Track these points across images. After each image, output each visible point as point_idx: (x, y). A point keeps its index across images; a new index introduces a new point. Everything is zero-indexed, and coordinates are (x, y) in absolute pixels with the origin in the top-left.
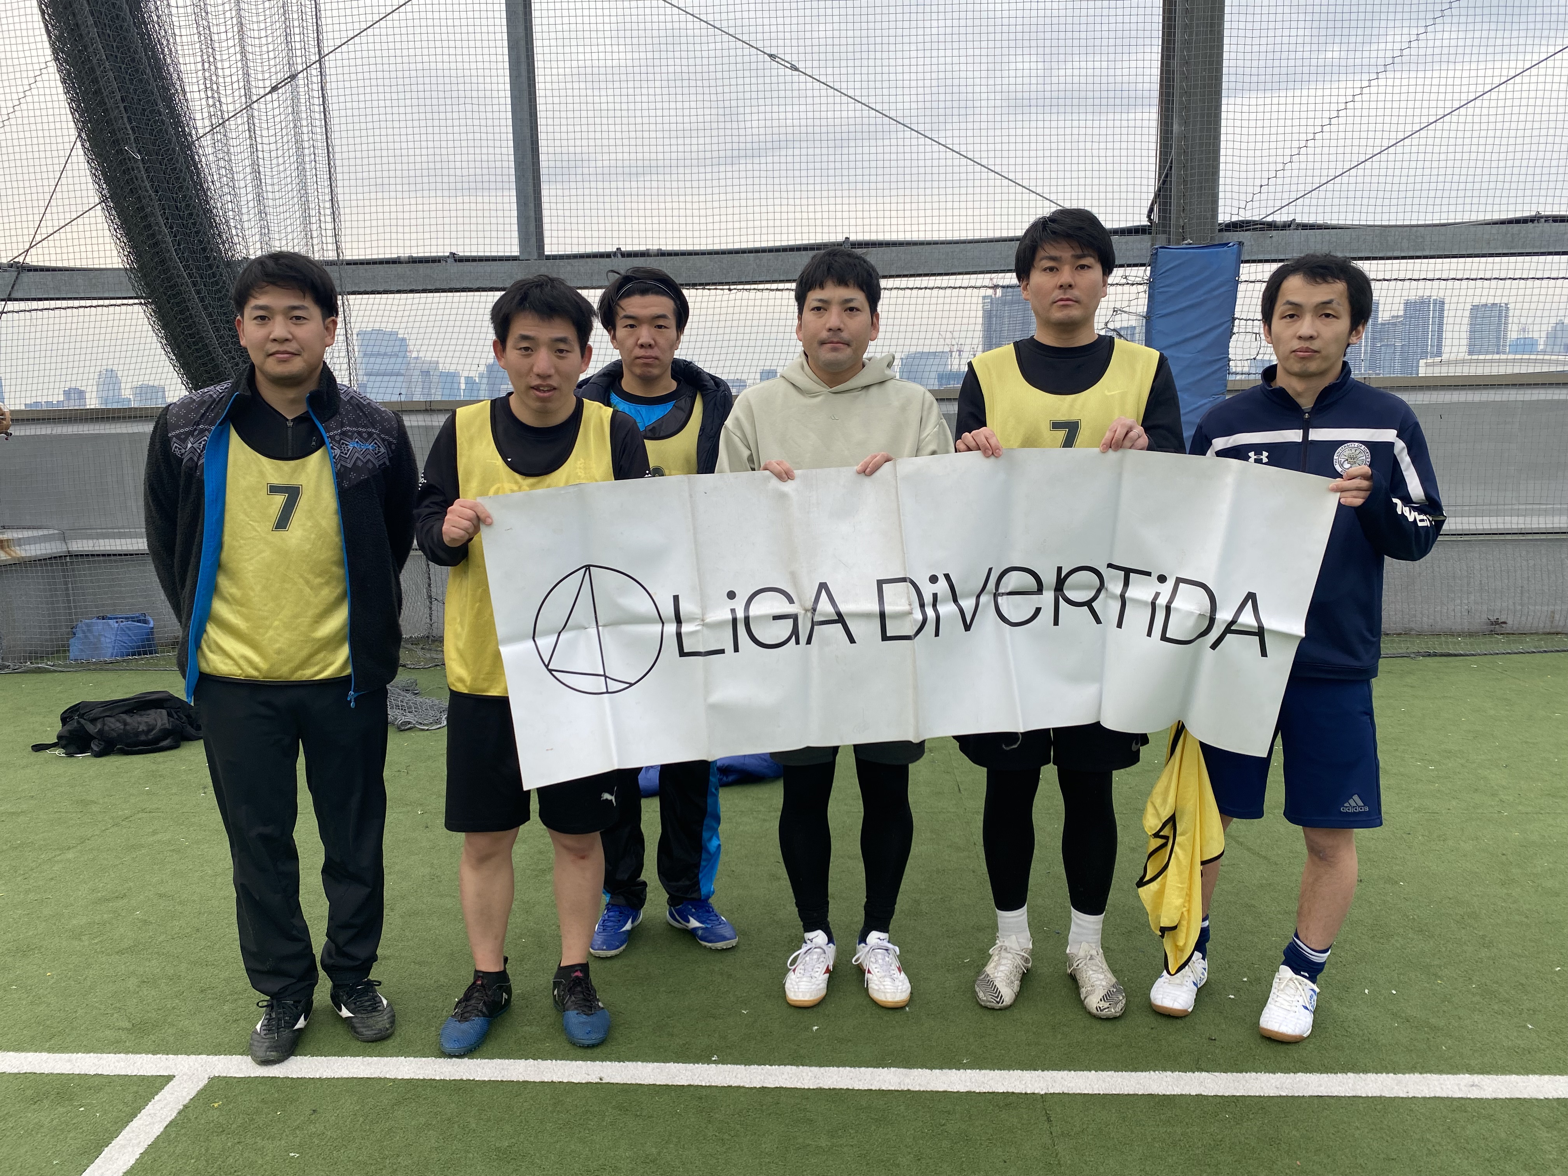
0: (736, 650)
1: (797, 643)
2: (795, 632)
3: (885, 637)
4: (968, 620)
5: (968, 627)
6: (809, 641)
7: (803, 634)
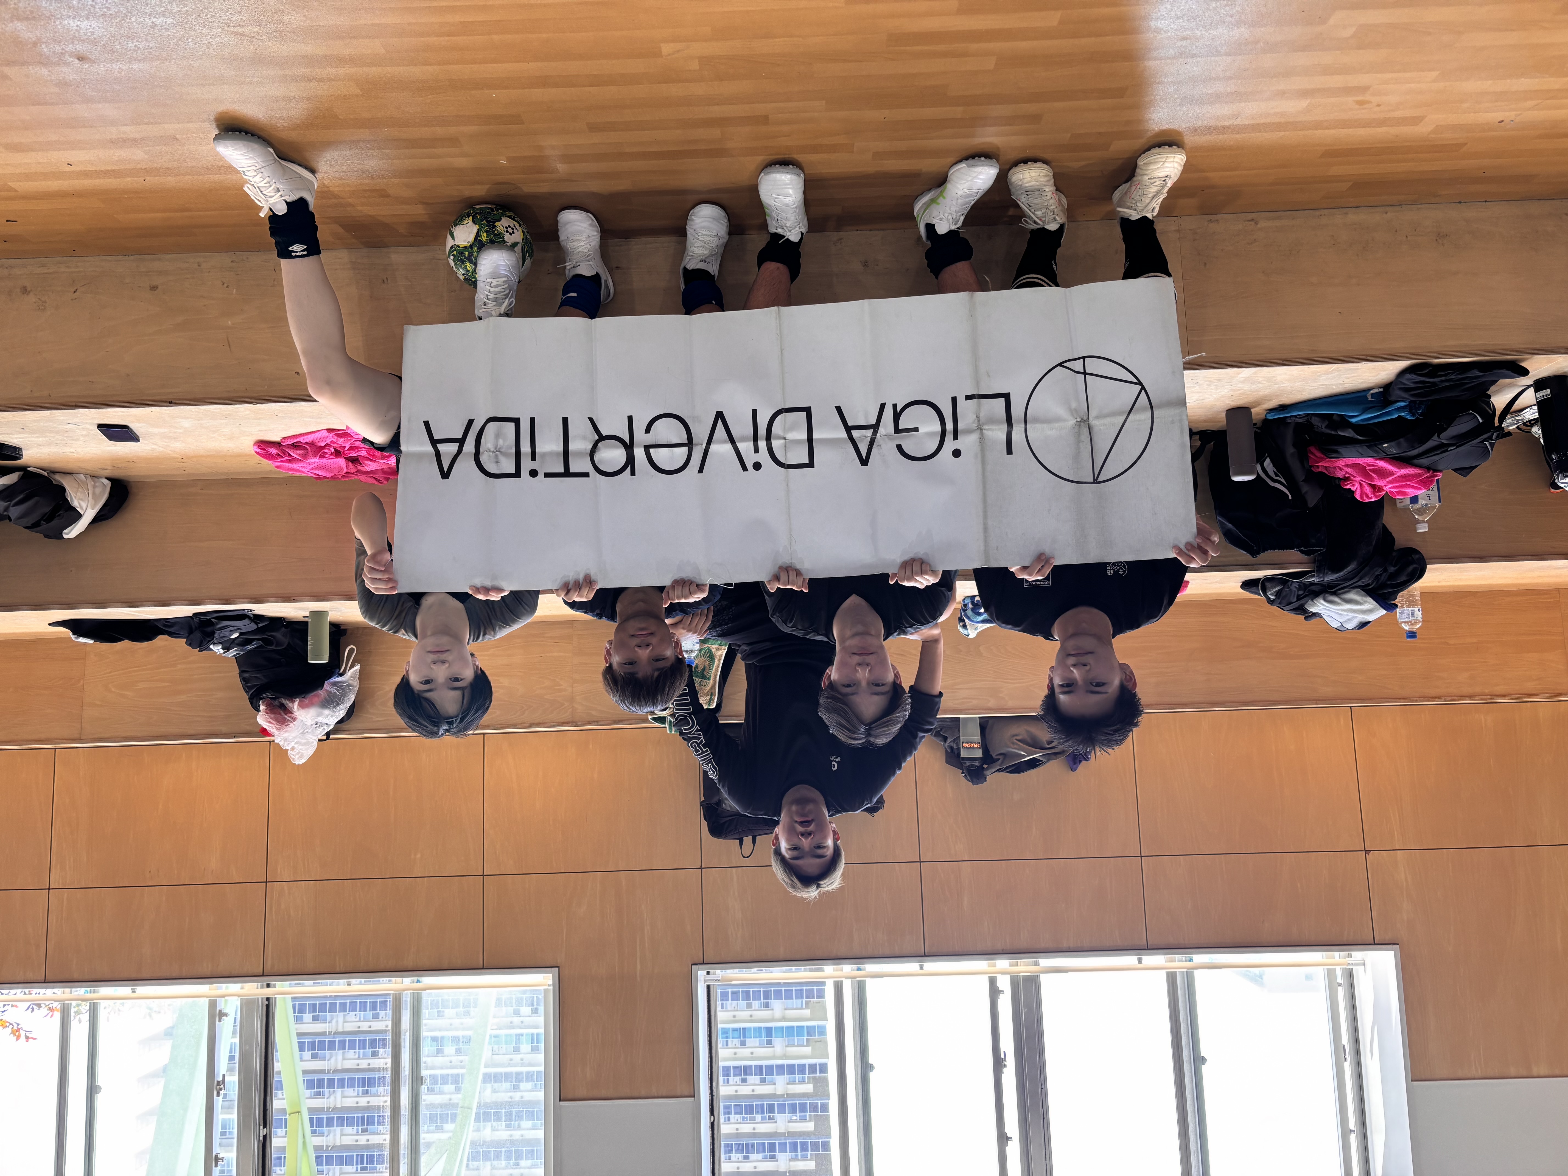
0: (954, 400)
1: (895, 406)
2: (897, 416)
3: (808, 410)
4: (720, 422)
5: (720, 415)
6: (883, 406)
7: (888, 413)
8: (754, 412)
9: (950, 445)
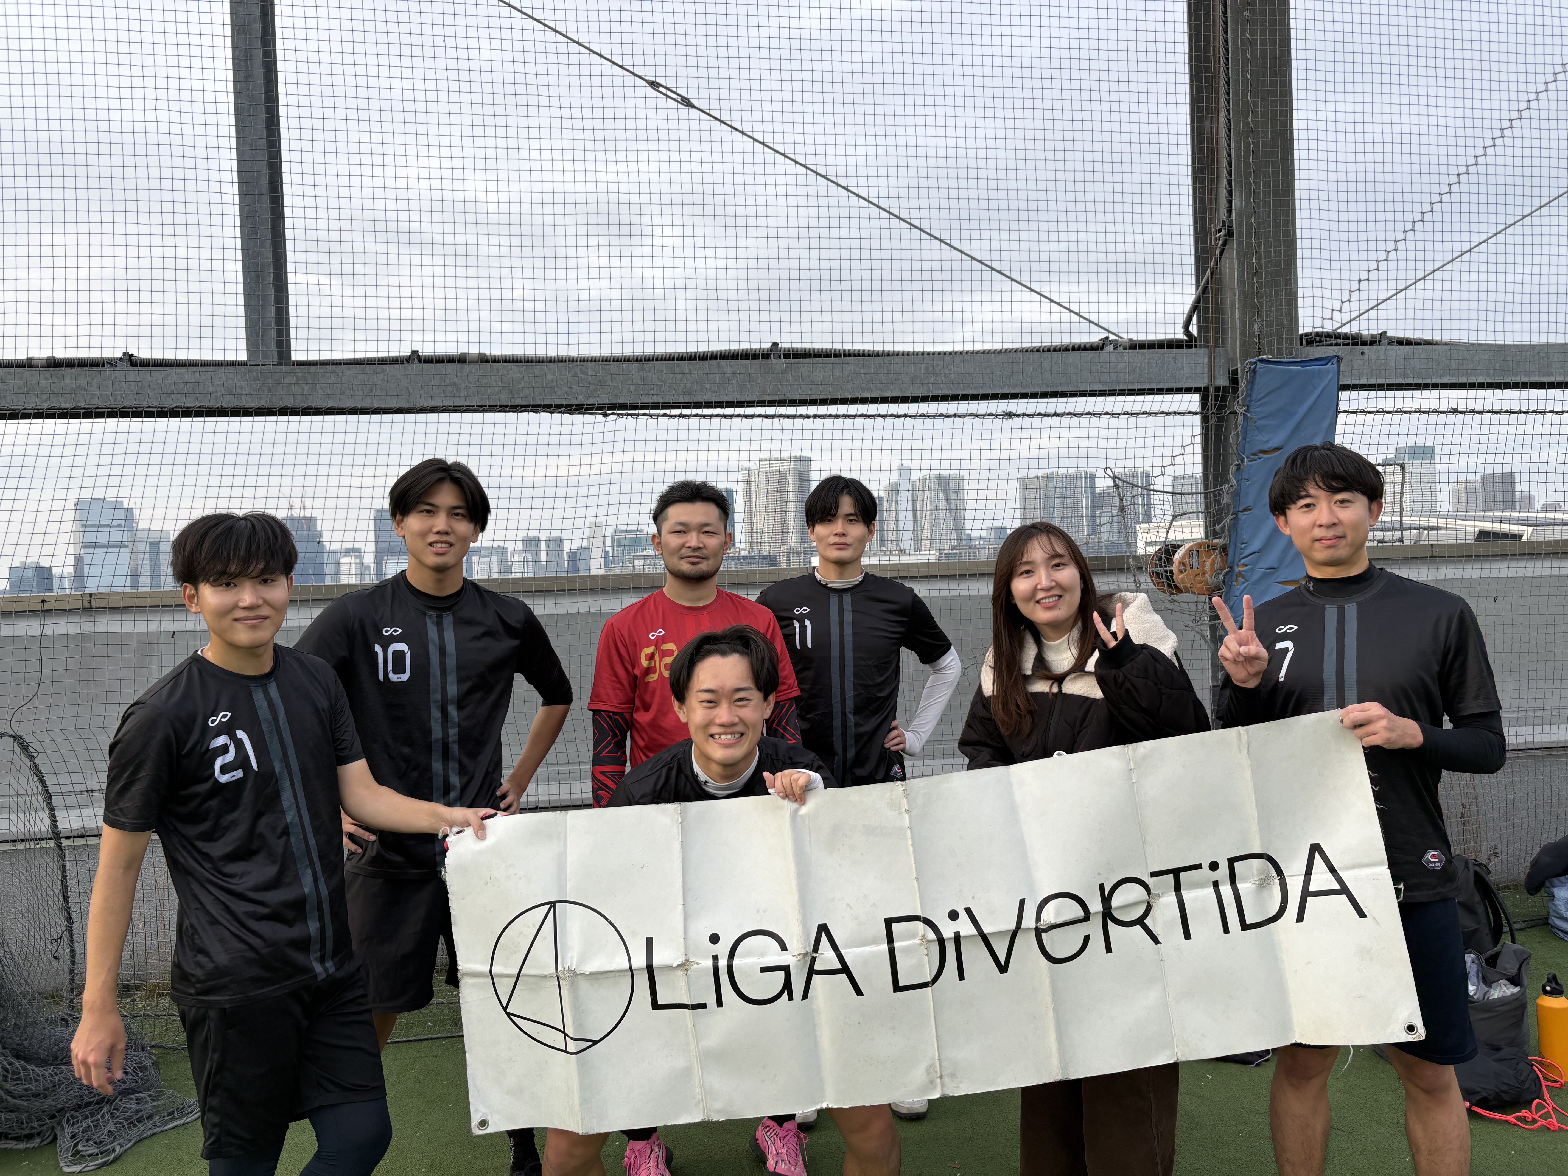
0: (720, 1004)
1: (791, 997)
2: (788, 986)
3: (898, 988)
4: (1002, 959)
5: (1003, 969)
6: (805, 996)
7: (798, 988)
8: (961, 977)
9: (722, 948)
